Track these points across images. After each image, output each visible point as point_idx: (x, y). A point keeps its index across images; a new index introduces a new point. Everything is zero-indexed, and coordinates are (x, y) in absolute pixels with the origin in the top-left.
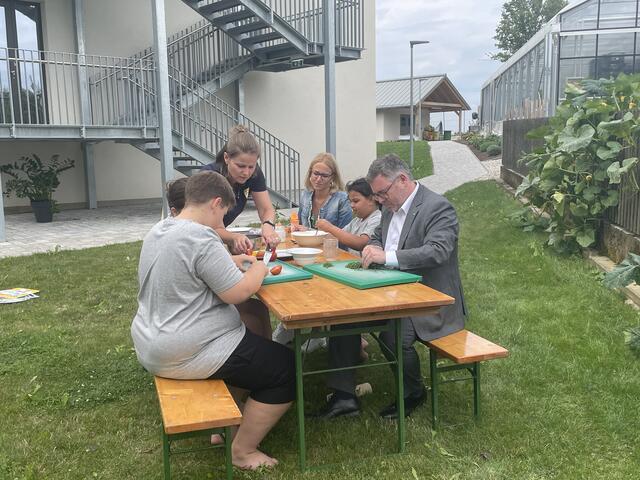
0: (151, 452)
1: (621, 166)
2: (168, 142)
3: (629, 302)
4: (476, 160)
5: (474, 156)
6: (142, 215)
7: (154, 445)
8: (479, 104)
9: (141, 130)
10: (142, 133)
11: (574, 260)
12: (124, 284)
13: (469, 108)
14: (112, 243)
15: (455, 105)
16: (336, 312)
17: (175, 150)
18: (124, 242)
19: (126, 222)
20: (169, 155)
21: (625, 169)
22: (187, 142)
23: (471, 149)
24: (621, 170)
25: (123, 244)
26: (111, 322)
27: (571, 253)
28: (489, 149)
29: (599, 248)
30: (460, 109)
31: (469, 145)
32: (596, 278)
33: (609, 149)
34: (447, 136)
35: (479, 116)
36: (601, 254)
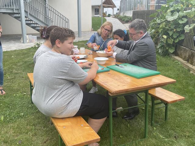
0: (45, 142)
1: (190, 27)
2: (23, 14)
3: (191, 72)
4: (122, 24)
5: (120, 22)
6: (14, 40)
7: (46, 139)
8: (120, 6)
9: (13, 9)
10: (13, 10)
11: (167, 57)
12: (14, 66)
13: (116, 7)
14: (5, 51)
15: (112, 6)
16: (133, 88)
17: (26, 17)
18: (10, 50)
19: (8, 43)
20: (24, 19)
21: (191, 27)
22: (30, 14)
23: (119, 20)
24: (190, 28)
25: (10, 51)
26: (12, 82)
27: (166, 55)
28: (125, 20)
29: (175, 53)
30: (113, 7)
31: (118, 19)
32: (177, 63)
33: (183, 20)
34: (109, 16)
35: (120, 10)
36: (176, 55)
